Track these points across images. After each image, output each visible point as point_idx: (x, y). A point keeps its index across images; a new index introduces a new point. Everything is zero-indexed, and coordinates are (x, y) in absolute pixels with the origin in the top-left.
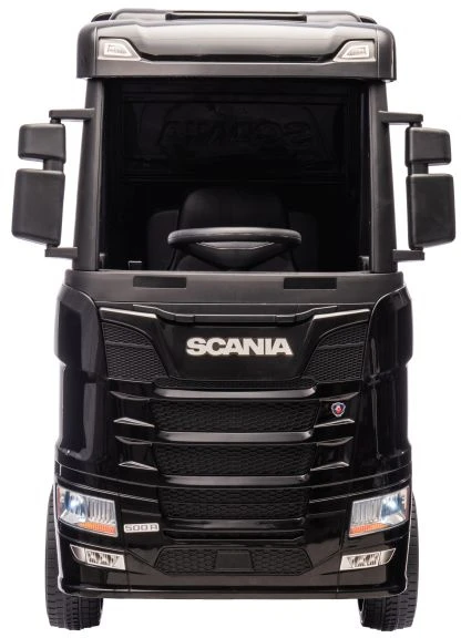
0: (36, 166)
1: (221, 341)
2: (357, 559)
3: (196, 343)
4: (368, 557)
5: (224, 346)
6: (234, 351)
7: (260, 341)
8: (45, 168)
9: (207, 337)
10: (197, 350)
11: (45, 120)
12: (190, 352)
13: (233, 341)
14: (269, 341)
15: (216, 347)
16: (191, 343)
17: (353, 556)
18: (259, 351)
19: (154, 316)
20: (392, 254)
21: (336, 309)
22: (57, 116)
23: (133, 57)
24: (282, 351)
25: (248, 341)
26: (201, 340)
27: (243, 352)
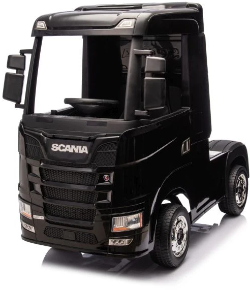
1: (64, 146)
2: (115, 241)
3: (55, 146)
4: (120, 241)
5: (64, 148)
6: (68, 150)
8: (17, 73)
9: (59, 144)
10: (55, 149)
12: (53, 149)
13: (68, 146)
14: (80, 147)
15: (62, 148)
16: (53, 146)
17: (114, 240)
18: (76, 151)
19: (41, 134)
20: (134, 112)
21: (106, 136)
22: (23, 52)
23: (45, 28)
24: (85, 151)
25: (73, 147)
26: (57, 145)
27: (71, 151)
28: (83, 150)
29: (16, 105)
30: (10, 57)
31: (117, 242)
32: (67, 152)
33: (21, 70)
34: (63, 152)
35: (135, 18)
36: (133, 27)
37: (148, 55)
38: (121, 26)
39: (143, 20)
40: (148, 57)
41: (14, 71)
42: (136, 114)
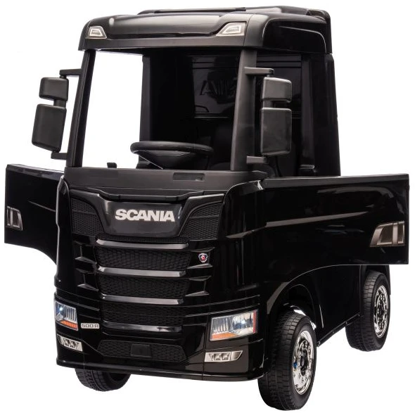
1: (135, 212)
2: (215, 355)
3: (121, 212)
4: (222, 355)
5: (136, 215)
6: (142, 218)
7: (158, 212)
8: (55, 104)
9: (127, 209)
10: (121, 217)
12: (117, 218)
13: (143, 212)
14: (162, 212)
15: (132, 215)
16: (118, 212)
17: (213, 354)
18: (156, 219)
19: (98, 195)
20: (246, 159)
21: (203, 194)
22: (64, 74)
23: (104, 36)
24: (169, 219)
25: (151, 212)
26: (124, 211)
27: (147, 219)
28: (167, 216)
29: (52, 154)
30: (44, 81)
31: (218, 357)
32: (142, 221)
33: (62, 100)
34: (134, 221)
35: (245, 22)
36: (243, 34)
37: (265, 75)
38: (225, 32)
39: (258, 25)
40: (266, 78)
41: (50, 103)
42: (248, 162)
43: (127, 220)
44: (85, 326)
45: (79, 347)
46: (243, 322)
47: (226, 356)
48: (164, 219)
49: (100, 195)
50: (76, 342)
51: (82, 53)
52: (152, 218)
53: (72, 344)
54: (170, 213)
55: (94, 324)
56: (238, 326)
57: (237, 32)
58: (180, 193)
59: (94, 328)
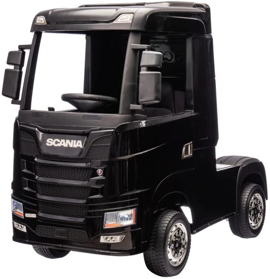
0: (12, 67)
7: (72, 141)
11: (17, 49)
43: (53, 146)
44: (28, 215)
45: (24, 229)
46: (127, 216)
47: (114, 239)
48: (76, 146)
49: (38, 129)
50: (23, 226)
51: (33, 34)
52: (68, 145)
53: (20, 227)
54: (80, 142)
55: (33, 214)
56: (123, 219)
57: (127, 20)
58: (86, 128)
59: (33, 217)
